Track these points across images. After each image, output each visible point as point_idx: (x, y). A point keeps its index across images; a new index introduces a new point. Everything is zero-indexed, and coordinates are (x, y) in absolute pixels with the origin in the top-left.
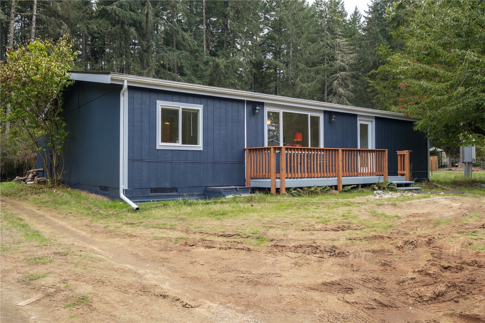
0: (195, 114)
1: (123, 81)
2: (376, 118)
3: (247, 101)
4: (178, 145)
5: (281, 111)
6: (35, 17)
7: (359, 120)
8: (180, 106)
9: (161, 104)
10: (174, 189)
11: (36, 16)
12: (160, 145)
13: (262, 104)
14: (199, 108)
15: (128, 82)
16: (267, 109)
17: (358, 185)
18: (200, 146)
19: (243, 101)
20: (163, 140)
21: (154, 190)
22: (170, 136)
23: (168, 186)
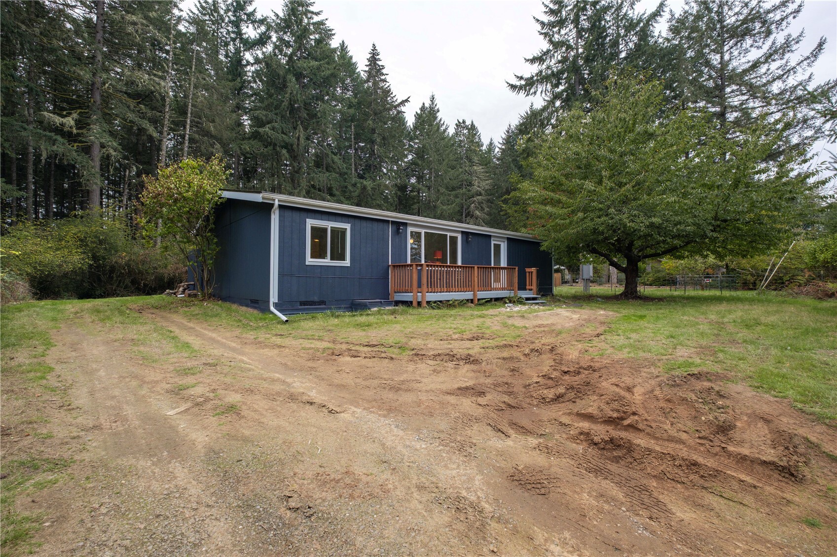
0: (344, 232)
1: (274, 200)
2: (508, 239)
3: (392, 221)
4: (327, 261)
5: (423, 231)
6: (187, 136)
7: (493, 240)
8: (329, 225)
9: (310, 223)
10: (322, 302)
11: (189, 135)
12: (310, 261)
13: (405, 224)
14: (347, 226)
15: (279, 201)
16: (410, 229)
17: (491, 299)
18: (347, 263)
19: (388, 221)
20: (312, 257)
21: (303, 303)
22: (319, 252)
23: (316, 299)
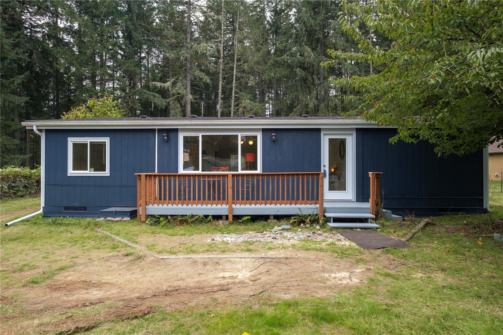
0: (103, 145)
1: (33, 126)
2: (357, 130)
3: (158, 129)
5: (200, 135)
7: (324, 134)
8: (88, 140)
9: (71, 141)
10: (85, 208)
12: (71, 172)
13: (176, 131)
14: (107, 140)
15: (37, 126)
18: (107, 173)
19: (154, 130)
20: (74, 169)
21: (66, 208)
22: (79, 164)
23: (77, 204)
